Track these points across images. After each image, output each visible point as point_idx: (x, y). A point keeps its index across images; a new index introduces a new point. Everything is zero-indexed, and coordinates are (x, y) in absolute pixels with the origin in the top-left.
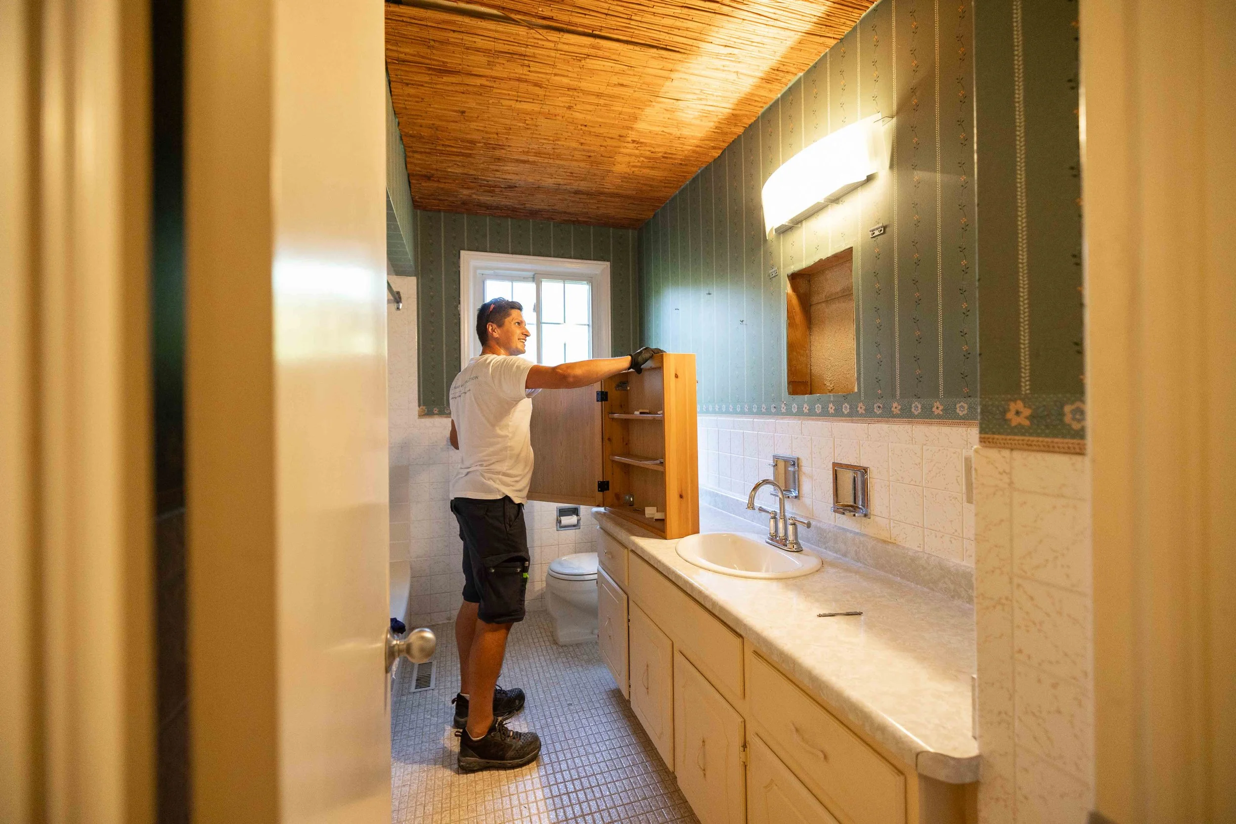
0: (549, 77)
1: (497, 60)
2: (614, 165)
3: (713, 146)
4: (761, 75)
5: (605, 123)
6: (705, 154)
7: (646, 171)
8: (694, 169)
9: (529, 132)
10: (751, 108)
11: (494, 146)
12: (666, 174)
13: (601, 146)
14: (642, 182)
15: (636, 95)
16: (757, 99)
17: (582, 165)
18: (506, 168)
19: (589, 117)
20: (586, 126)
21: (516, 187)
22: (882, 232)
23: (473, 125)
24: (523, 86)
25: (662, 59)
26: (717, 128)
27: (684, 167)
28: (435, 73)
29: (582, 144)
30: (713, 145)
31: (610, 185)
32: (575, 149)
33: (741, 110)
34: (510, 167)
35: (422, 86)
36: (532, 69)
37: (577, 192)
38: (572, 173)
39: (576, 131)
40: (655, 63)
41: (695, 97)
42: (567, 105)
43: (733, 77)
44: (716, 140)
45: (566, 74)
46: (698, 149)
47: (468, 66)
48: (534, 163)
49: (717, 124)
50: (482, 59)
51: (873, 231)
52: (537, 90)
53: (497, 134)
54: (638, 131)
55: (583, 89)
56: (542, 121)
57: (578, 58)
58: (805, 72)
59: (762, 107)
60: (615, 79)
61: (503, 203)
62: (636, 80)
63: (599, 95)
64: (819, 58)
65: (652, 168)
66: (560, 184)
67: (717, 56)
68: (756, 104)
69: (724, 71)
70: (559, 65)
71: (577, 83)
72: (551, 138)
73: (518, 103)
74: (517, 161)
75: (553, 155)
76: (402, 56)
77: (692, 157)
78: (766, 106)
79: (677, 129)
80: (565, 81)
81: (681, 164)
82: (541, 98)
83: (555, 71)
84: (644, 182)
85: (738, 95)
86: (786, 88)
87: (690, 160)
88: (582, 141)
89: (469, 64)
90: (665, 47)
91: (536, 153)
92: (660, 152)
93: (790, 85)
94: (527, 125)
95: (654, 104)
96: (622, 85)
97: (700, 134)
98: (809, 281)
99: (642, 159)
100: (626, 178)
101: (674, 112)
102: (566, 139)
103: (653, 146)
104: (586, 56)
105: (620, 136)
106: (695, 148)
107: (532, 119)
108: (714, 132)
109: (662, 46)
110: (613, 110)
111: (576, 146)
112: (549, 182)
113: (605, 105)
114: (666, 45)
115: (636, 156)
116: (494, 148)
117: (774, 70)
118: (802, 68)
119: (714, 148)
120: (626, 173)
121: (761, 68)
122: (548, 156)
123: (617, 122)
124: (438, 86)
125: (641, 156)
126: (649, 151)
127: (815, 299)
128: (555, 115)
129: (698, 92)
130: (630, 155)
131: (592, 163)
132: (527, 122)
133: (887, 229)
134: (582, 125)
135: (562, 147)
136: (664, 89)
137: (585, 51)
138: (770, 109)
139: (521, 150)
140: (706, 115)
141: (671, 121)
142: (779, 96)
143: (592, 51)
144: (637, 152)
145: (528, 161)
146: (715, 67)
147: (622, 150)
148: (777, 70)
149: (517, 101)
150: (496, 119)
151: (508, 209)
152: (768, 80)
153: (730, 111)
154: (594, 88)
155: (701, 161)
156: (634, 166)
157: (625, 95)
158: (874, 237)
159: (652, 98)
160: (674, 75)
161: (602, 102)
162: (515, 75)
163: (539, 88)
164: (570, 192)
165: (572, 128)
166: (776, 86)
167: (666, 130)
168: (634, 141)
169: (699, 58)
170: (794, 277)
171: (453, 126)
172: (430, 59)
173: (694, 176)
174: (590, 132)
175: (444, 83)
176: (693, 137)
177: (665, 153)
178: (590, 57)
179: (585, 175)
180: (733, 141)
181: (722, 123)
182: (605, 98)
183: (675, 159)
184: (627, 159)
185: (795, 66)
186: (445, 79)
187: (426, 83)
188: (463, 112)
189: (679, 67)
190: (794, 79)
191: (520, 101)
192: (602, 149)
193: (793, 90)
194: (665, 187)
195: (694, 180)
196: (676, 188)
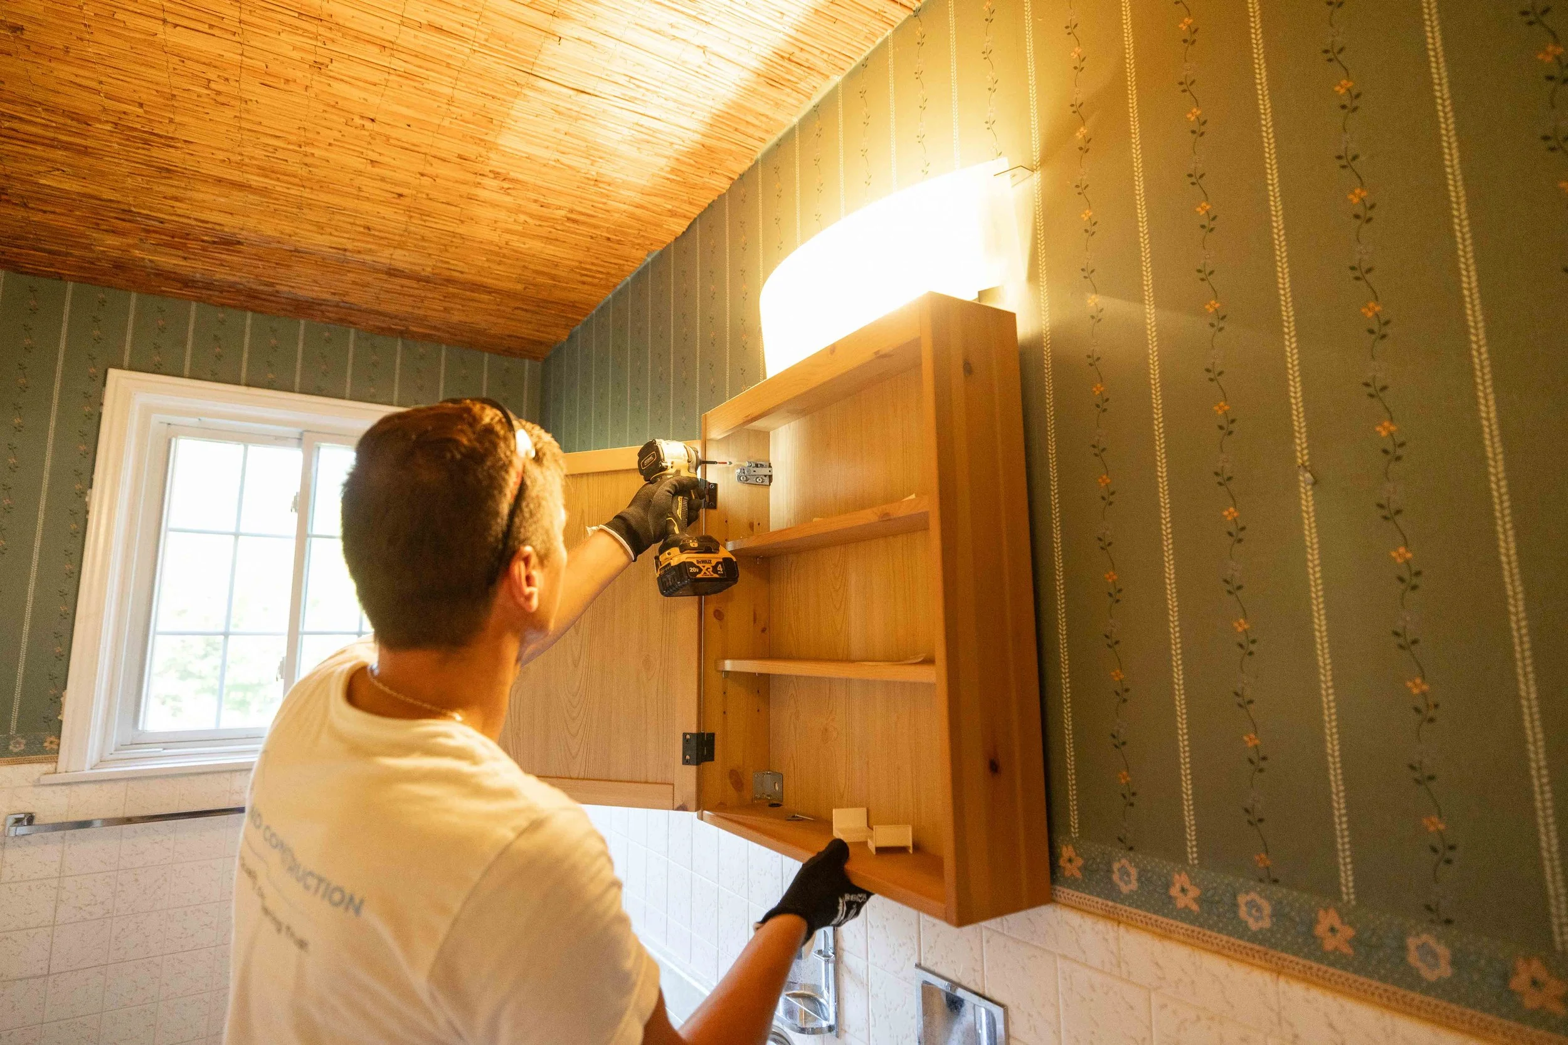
3: (669, 210)
6: (656, 223)
8: (640, 254)
9: (230, 112)
10: (739, 137)
12: (580, 255)
13: (422, 175)
14: (532, 266)
16: (751, 119)
20: (372, 120)
26: (673, 170)
27: (617, 246)
29: (373, 163)
30: (670, 207)
33: (719, 138)
39: (351, 131)
44: (674, 197)
46: (639, 212)
48: (263, 192)
49: (673, 164)
54: (504, 154)
56: (255, 91)
62: (472, 23)
63: (387, 46)
65: (549, 240)
68: (750, 130)
72: (293, 138)
74: (221, 182)
77: (630, 228)
79: (588, 161)
81: (609, 239)
87: (625, 235)
92: (560, 208)
94: (218, 93)
96: (439, 30)
97: (642, 181)
99: (523, 219)
100: (496, 256)
101: (577, 119)
103: (542, 191)
105: (460, 157)
106: (633, 209)
107: (227, 80)
108: (669, 178)
119: (672, 214)
122: (295, 181)
130: (493, 205)
132: (214, 86)
136: (545, 59)
138: (778, 146)
139: (220, 156)
140: (646, 139)
141: (572, 140)
144: (508, 199)
147: (475, 192)
155: (648, 238)
159: (520, 77)
160: (562, 28)
167: (564, 159)
168: (496, 174)
173: (639, 265)
176: (626, 185)
177: (571, 211)
179: (402, 235)
180: (710, 204)
181: (684, 163)
183: (596, 227)
192: (426, 181)
194: (584, 283)
195: (641, 275)
196: (607, 287)
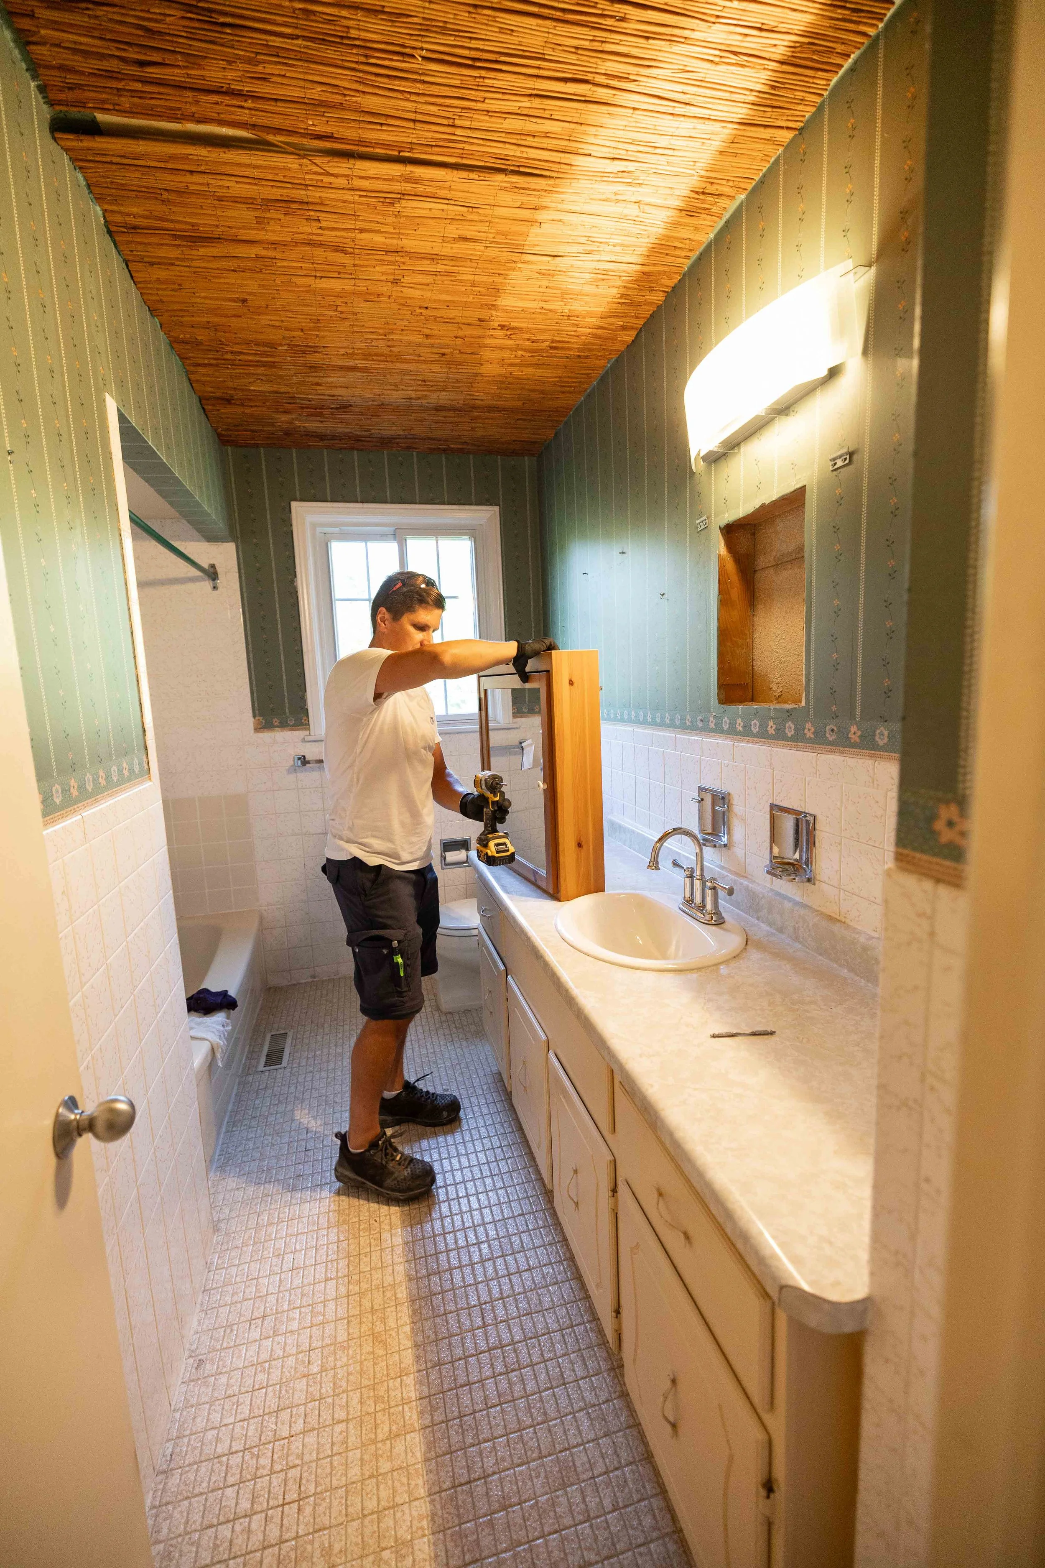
0: (353, 235)
1: (268, 215)
2: (482, 364)
3: (622, 326)
4: (677, 203)
5: (453, 301)
6: (612, 339)
7: (530, 371)
8: (602, 362)
9: (347, 323)
10: (670, 259)
11: (303, 348)
12: (560, 373)
13: (456, 337)
14: (527, 388)
15: (491, 253)
16: (677, 244)
17: (436, 368)
18: (329, 380)
19: (428, 295)
20: (426, 308)
21: (351, 406)
22: (847, 462)
23: (265, 319)
24: (319, 252)
25: (516, 190)
26: (623, 296)
27: (585, 360)
28: (185, 243)
29: (427, 336)
30: (621, 323)
31: (482, 395)
32: (419, 345)
33: (654, 265)
34: (335, 378)
35: (173, 264)
36: (324, 224)
37: (438, 409)
38: (424, 381)
39: (413, 317)
40: (506, 198)
41: (580, 248)
42: (391, 278)
43: (632, 211)
44: (624, 315)
45: (377, 229)
46: (600, 332)
47: (229, 227)
48: (364, 370)
49: (622, 291)
50: (246, 215)
51: (834, 459)
52: (340, 258)
53: (302, 330)
54: (506, 311)
55: (408, 250)
56: (361, 306)
57: (388, 200)
58: (747, 192)
59: (687, 257)
60: (453, 231)
61: (339, 430)
62: (485, 229)
63: (434, 258)
64: (768, 166)
65: (537, 365)
66: (411, 399)
67: (603, 175)
68: (678, 252)
69: (618, 201)
70: (364, 215)
71: (395, 242)
72: (381, 331)
73: (317, 280)
74: (342, 368)
75: (390, 356)
76: (130, 220)
77: (594, 344)
78: (694, 255)
79: (562, 303)
80: (378, 239)
81: (579, 356)
82: (350, 269)
83: (360, 225)
84: (534, 387)
85: (647, 240)
86: (721, 223)
87: (590, 350)
88: (427, 332)
89: (230, 224)
90: (517, 169)
91: (364, 354)
92: (545, 340)
93: (727, 216)
94: (342, 313)
95: (519, 265)
96: (465, 239)
97: (601, 308)
98: (754, 534)
99: (520, 353)
100: (503, 383)
101: (553, 275)
102: (402, 330)
103: (533, 331)
104: (399, 196)
105: (480, 320)
106: (595, 331)
107: (346, 303)
108: (619, 303)
109: (512, 168)
110: (460, 281)
111: (420, 340)
112: (395, 397)
113: (447, 273)
114: (519, 166)
115: (511, 349)
116: (304, 352)
117: (697, 193)
118: (743, 185)
119: (624, 328)
120: (500, 376)
121: (677, 192)
122: (382, 358)
123: (470, 299)
124: (195, 264)
125: (518, 348)
126: (528, 340)
127: (762, 561)
128: (378, 295)
129: (583, 240)
130: (501, 348)
131: (449, 364)
132: (339, 309)
133: (855, 457)
134: (420, 308)
135: (400, 343)
136: (531, 239)
137: (397, 187)
138: (699, 259)
139: (342, 352)
140: (602, 276)
141: (551, 291)
142: (712, 236)
143: (407, 187)
144: (511, 342)
145: (358, 368)
146: (604, 197)
147: (488, 341)
148: (703, 193)
149: (316, 277)
150: (294, 308)
151: (350, 438)
152: (689, 212)
153: (638, 268)
154: (424, 247)
155: (608, 350)
156: (512, 365)
157: (472, 255)
158: (835, 470)
159: (516, 257)
160: (541, 216)
161: (441, 268)
162: (302, 236)
163: (342, 255)
164: (428, 409)
165: (406, 312)
166: (704, 220)
167: (546, 306)
168: (502, 327)
169: (575, 184)
170: (730, 531)
171: (234, 323)
172: (172, 221)
173: (602, 372)
174: (436, 317)
175: (203, 258)
176: (590, 314)
177: (553, 341)
178: (406, 197)
179: (444, 382)
180: (651, 315)
181: (630, 288)
182: (445, 262)
183: (570, 349)
184: (497, 355)
185: (731, 184)
186: (202, 251)
187: (177, 259)
188: (244, 301)
189: (545, 201)
190: (733, 206)
191: (321, 277)
192: (459, 341)
193: (731, 226)
194: (563, 392)
195: (603, 379)
196: (580, 393)
